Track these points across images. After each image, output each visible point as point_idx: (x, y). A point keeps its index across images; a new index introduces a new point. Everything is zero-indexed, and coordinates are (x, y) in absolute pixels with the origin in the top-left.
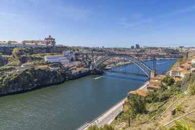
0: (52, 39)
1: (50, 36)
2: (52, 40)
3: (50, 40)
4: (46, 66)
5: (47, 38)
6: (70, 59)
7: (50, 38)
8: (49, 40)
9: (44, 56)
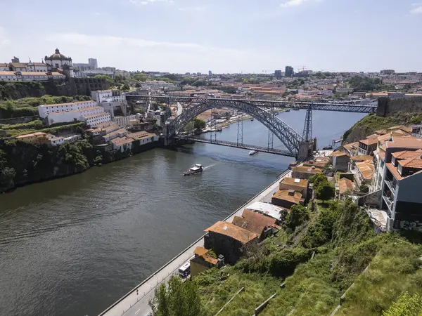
0: (62, 58)
1: (57, 51)
2: (64, 62)
3: (59, 62)
4: (40, 133)
5: (49, 56)
6: (112, 110)
7: (58, 57)
8: (54, 62)
9: (38, 104)
